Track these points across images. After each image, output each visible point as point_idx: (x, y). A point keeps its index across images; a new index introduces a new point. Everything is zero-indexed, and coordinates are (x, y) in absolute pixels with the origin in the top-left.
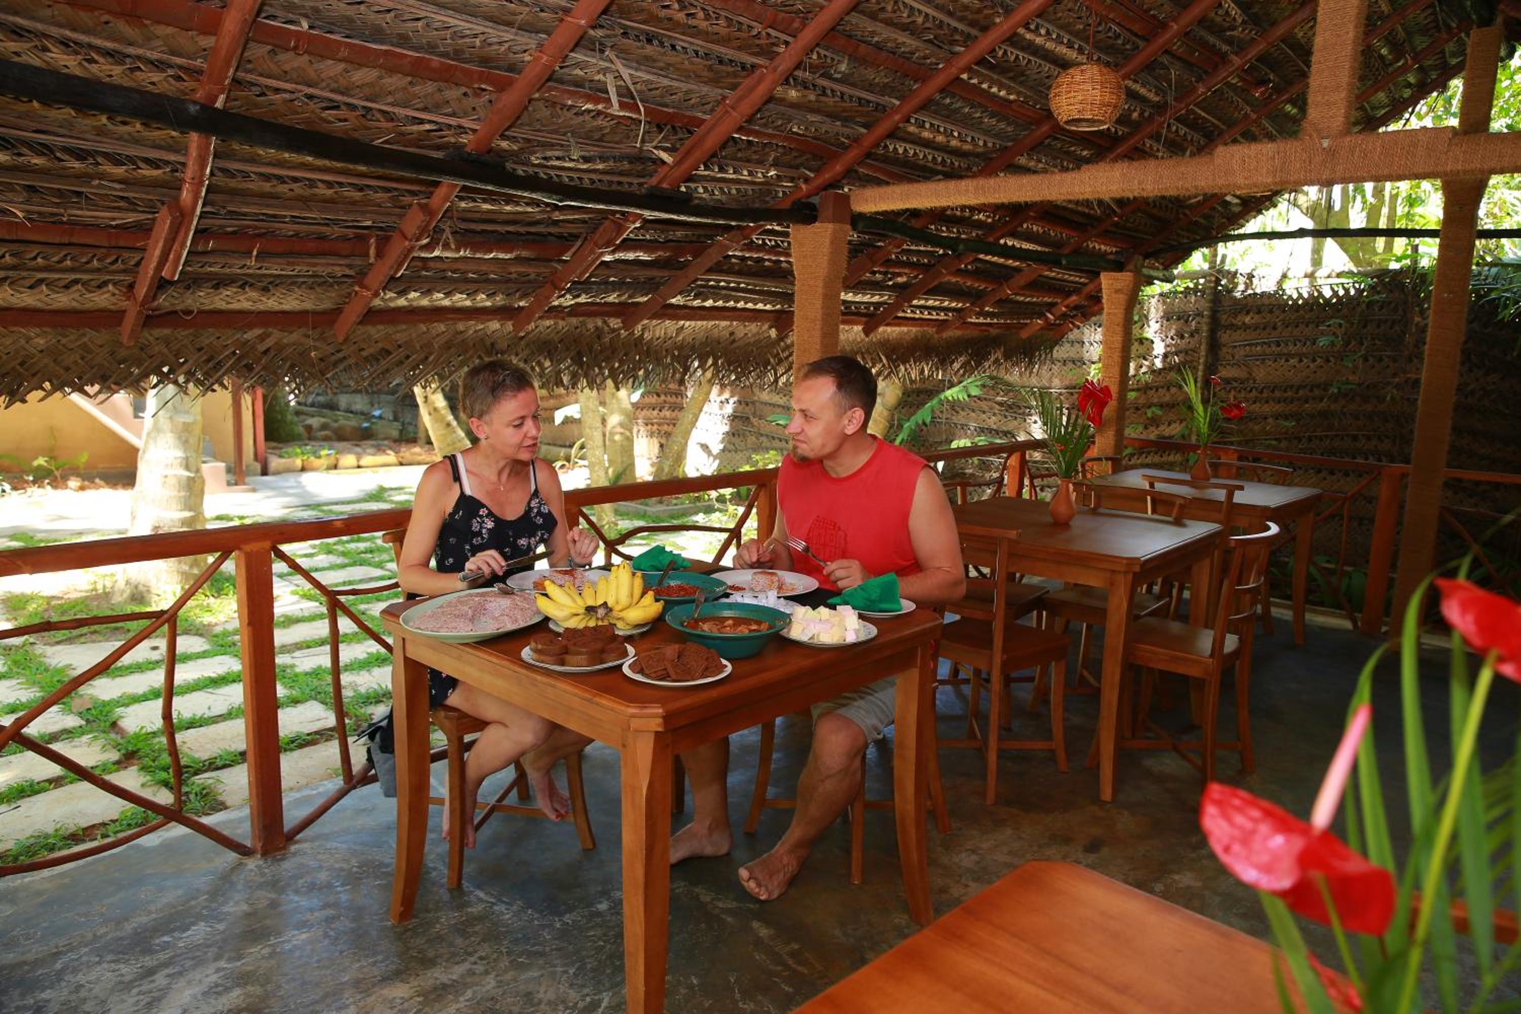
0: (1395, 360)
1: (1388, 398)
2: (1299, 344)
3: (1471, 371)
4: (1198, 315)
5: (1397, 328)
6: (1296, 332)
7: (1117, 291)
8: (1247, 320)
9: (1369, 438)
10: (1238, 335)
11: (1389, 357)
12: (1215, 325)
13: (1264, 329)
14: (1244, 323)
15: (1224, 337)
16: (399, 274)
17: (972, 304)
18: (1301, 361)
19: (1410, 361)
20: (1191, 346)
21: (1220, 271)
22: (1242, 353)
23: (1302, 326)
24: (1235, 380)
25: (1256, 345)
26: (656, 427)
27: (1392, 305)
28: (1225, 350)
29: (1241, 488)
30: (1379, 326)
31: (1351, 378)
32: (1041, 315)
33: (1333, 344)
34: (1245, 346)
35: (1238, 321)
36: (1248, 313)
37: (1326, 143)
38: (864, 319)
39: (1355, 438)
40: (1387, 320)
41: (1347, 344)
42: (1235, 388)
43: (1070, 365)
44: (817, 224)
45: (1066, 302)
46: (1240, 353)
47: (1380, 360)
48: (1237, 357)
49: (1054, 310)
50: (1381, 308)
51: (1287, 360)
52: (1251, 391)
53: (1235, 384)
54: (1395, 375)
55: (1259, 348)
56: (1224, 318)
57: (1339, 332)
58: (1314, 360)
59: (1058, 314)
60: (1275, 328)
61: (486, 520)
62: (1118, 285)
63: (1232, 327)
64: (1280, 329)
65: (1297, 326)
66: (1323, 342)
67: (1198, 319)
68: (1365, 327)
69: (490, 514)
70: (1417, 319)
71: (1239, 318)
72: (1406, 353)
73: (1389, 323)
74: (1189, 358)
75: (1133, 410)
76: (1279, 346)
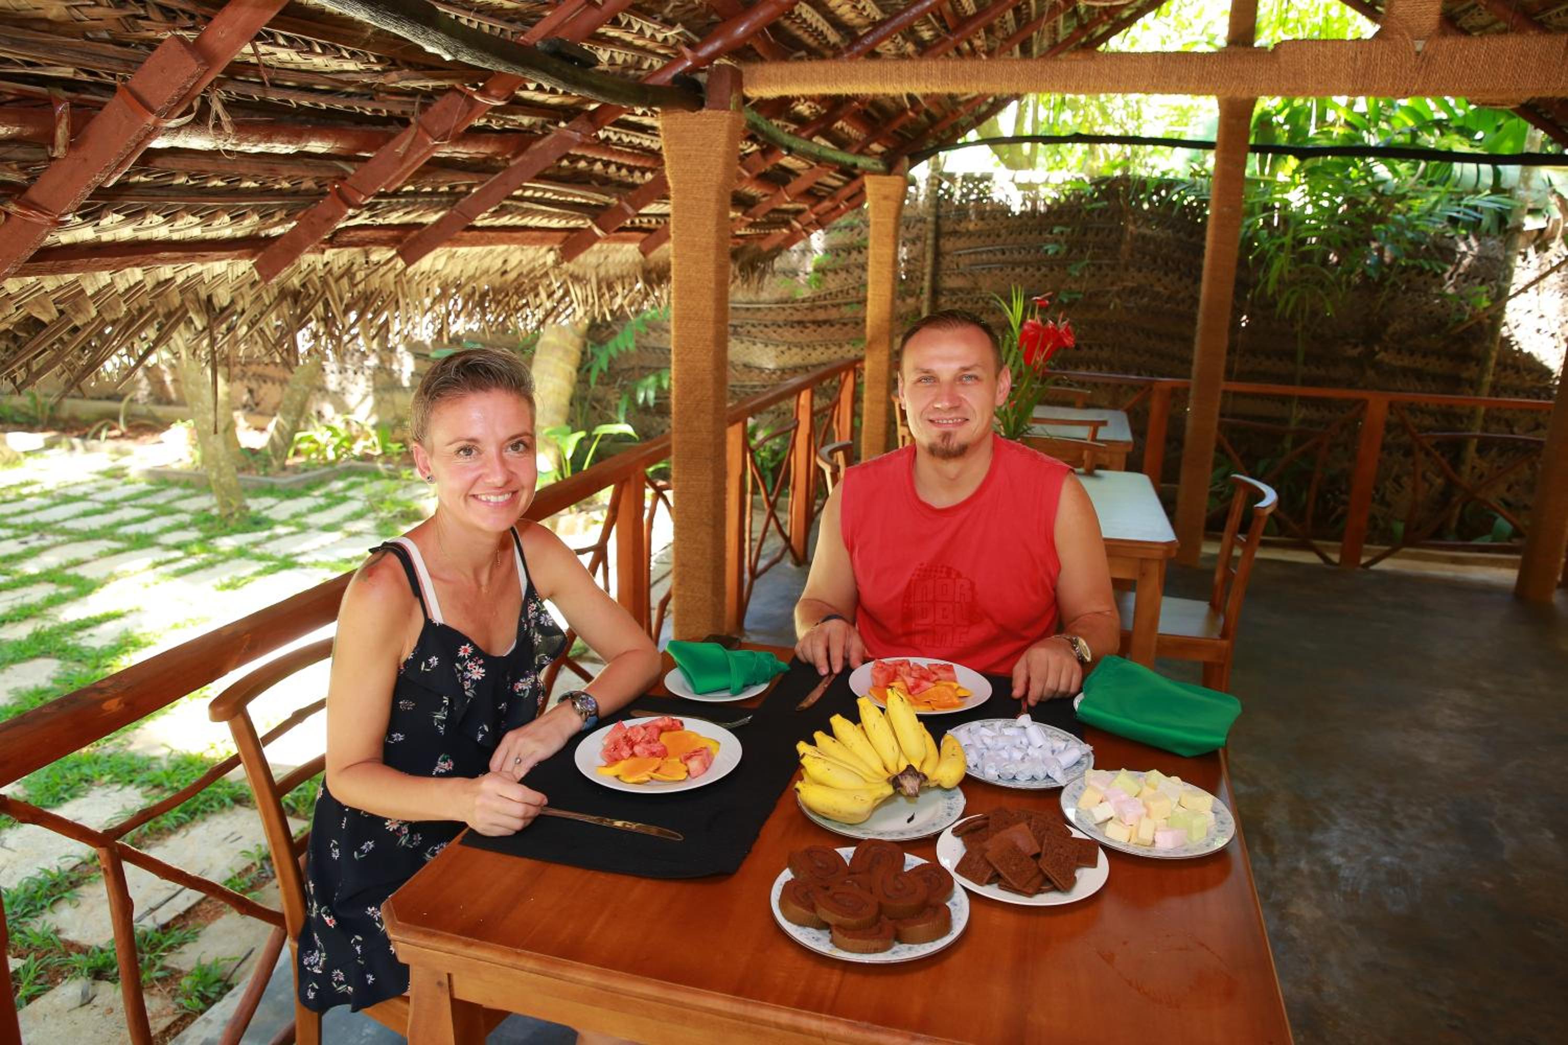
1: (1112, 307)
2: (1023, 252)
3: (1180, 279)
4: (920, 221)
5: (1114, 236)
6: (1021, 239)
7: (886, 198)
8: (971, 227)
9: (1090, 347)
10: (961, 243)
11: (1107, 265)
12: (938, 234)
13: (989, 236)
14: (968, 231)
15: (948, 245)
16: (111, 183)
18: (1026, 270)
19: (1127, 269)
20: (914, 254)
21: (942, 174)
22: (967, 261)
23: (1025, 233)
24: (961, 290)
25: (981, 253)
27: (1109, 214)
28: (948, 258)
30: (1097, 235)
31: (1073, 286)
33: (1057, 253)
34: (970, 254)
35: (962, 228)
36: (971, 219)
37: (1419, 45)
40: (1104, 229)
41: (1070, 251)
42: (961, 299)
44: (704, 111)
46: (964, 262)
47: (1100, 268)
48: (961, 266)
49: (800, 218)
50: (1099, 215)
51: (1013, 269)
52: (977, 302)
53: (961, 295)
54: (1112, 284)
55: (984, 256)
56: (947, 226)
57: (1062, 239)
58: (1039, 269)
59: (806, 222)
60: (999, 236)
61: (470, 664)
62: (887, 191)
63: (955, 233)
64: (1003, 238)
65: (1021, 234)
66: (1051, 249)
67: (919, 225)
68: (1085, 234)
69: (478, 653)
70: (1131, 227)
71: (962, 225)
72: (1122, 262)
73: (1107, 231)
74: (912, 267)
75: (851, 325)
76: (1004, 253)
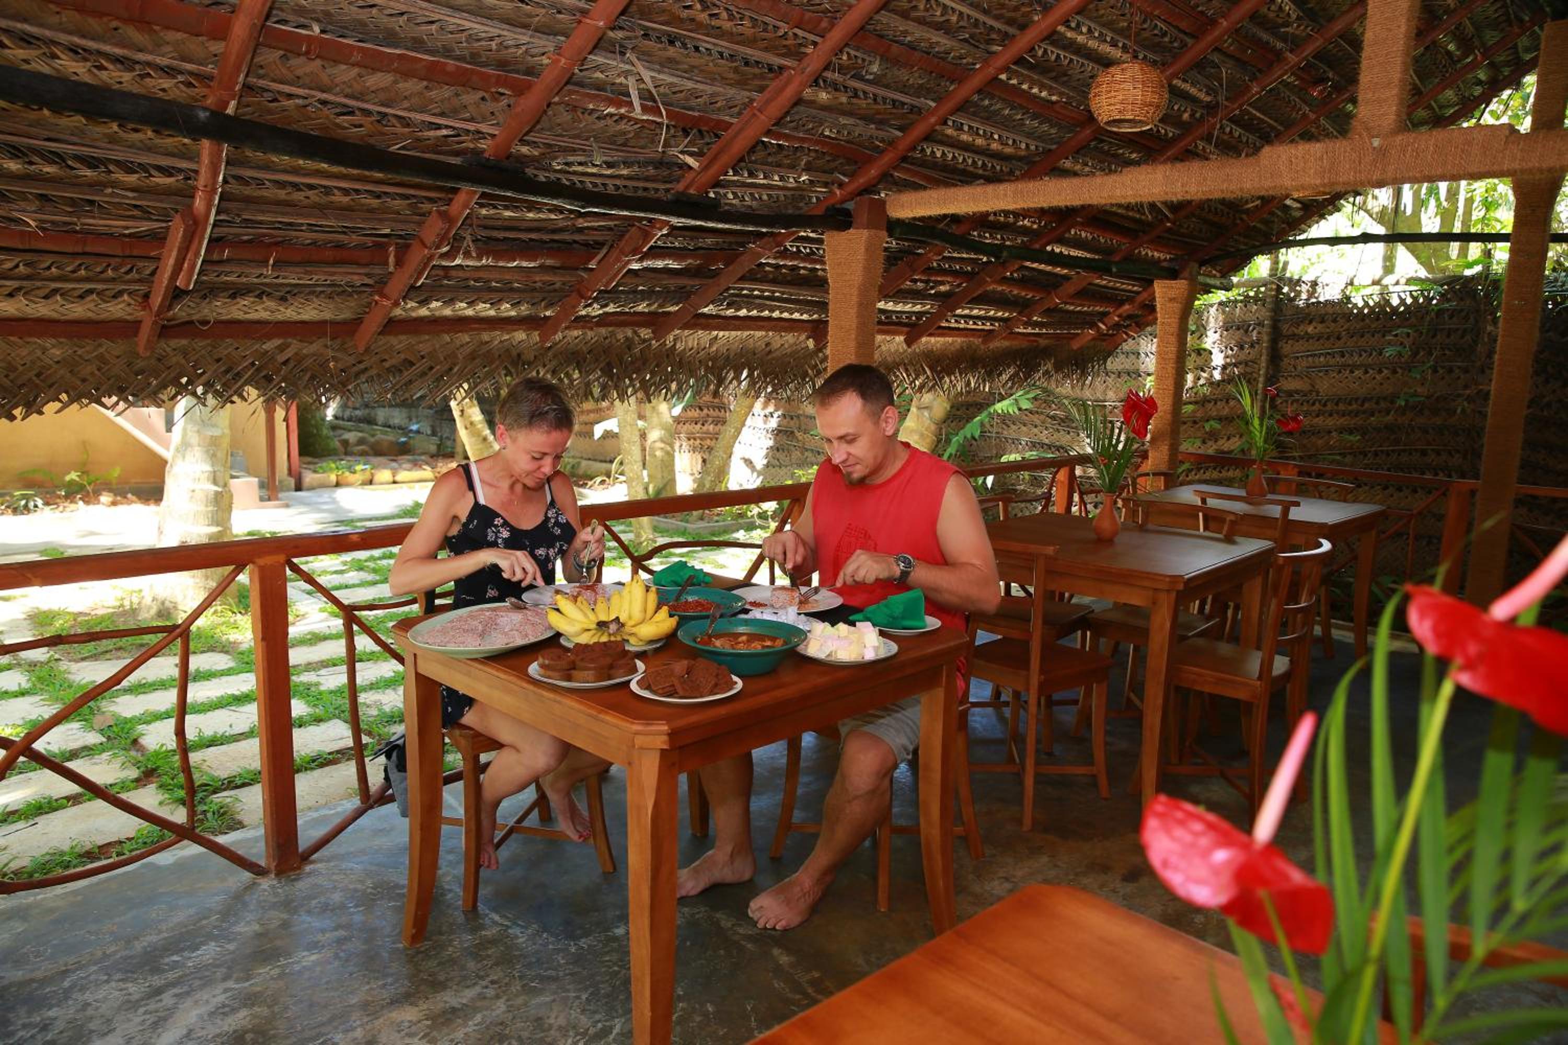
0: (1466, 371)
1: (1459, 411)
2: (1364, 355)
3: (1547, 381)
4: (1259, 324)
5: (1468, 337)
6: (1362, 342)
7: (1171, 300)
8: (1310, 329)
9: (1438, 453)
10: (1300, 346)
11: (1459, 367)
12: (1276, 336)
13: (1328, 338)
14: (1306, 333)
15: (1286, 348)
16: (419, 283)
17: (1020, 313)
18: (1366, 372)
19: (1483, 372)
20: (1251, 357)
21: (1281, 279)
22: (1304, 364)
23: (1367, 336)
24: (1297, 392)
25: (1320, 355)
26: (698, 441)
27: (1463, 314)
28: (1286, 361)
29: (1297, 504)
30: (1448, 336)
31: (1419, 390)
32: (1093, 325)
33: (1400, 354)
34: (1308, 356)
35: (1301, 330)
36: (1310, 322)
37: (1376, 142)
38: (905, 329)
39: (1424, 453)
40: (1457, 329)
41: (1415, 354)
42: (1297, 401)
43: (1127, 378)
44: (851, 230)
45: (1120, 311)
46: (1302, 364)
47: (1451, 371)
48: (1299, 368)
49: (1106, 320)
50: (1451, 317)
51: (1352, 372)
52: (1313, 404)
53: (1297, 397)
54: (1466, 387)
55: (1322, 359)
56: (1285, 328)
57: (1407, 342)
58: (1380, 371)
59: (1110, 324)
60: (1339, 338)
61: (502, 527)
62: (1172, 294)
63: (1295, 337)
64: (1344, 339)
65: (1362, 336)
66: (1389, 352)
67: (1258, 329)
68: (1434, 336)
69: (506, 524)
70: (1489, 328)
71: (1301, 328)
72: (1478, 364)
73: (1460, 332)
74: (1249, 370)
75: (1189, 424)
76: (1343, 356)
